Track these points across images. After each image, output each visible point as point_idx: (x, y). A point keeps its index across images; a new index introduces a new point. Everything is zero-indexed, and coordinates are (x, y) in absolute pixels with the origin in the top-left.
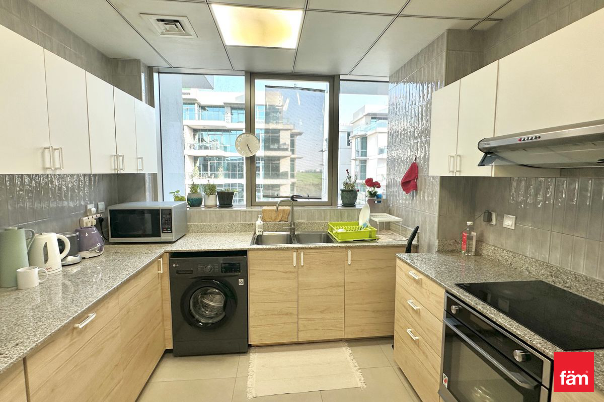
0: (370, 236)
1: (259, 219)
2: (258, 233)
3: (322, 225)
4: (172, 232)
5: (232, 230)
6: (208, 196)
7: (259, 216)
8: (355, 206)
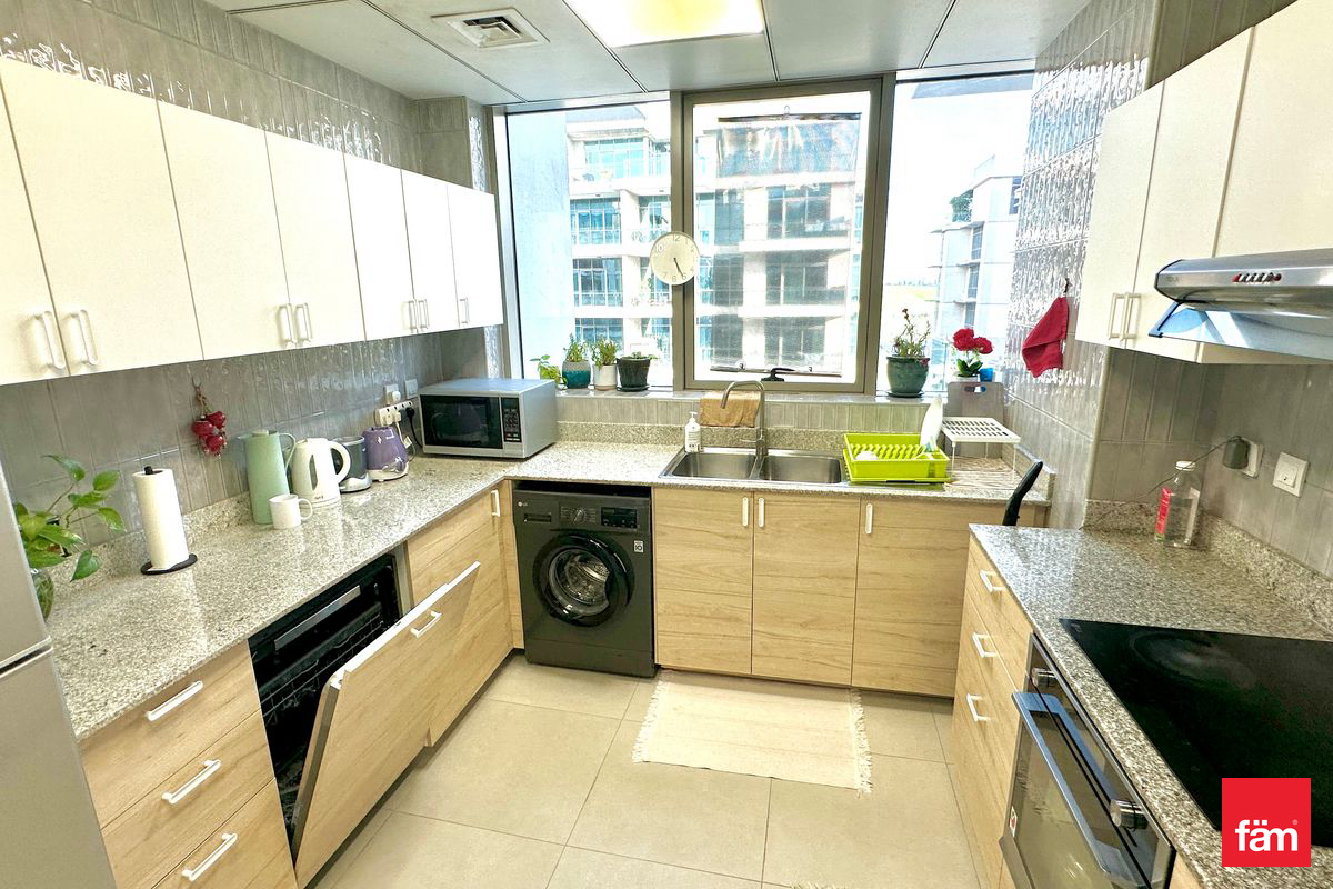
0: (931, 475)
1: (692, 420)
2: (688, 450)
3: (832, 439)
4: (520, 441)
5: (639, 439)
6: (600, 368)
7: (693, 413)
8: (920, 396)
